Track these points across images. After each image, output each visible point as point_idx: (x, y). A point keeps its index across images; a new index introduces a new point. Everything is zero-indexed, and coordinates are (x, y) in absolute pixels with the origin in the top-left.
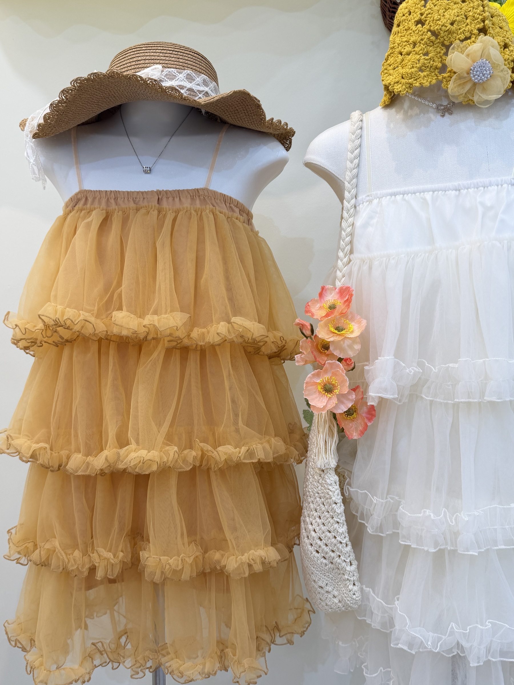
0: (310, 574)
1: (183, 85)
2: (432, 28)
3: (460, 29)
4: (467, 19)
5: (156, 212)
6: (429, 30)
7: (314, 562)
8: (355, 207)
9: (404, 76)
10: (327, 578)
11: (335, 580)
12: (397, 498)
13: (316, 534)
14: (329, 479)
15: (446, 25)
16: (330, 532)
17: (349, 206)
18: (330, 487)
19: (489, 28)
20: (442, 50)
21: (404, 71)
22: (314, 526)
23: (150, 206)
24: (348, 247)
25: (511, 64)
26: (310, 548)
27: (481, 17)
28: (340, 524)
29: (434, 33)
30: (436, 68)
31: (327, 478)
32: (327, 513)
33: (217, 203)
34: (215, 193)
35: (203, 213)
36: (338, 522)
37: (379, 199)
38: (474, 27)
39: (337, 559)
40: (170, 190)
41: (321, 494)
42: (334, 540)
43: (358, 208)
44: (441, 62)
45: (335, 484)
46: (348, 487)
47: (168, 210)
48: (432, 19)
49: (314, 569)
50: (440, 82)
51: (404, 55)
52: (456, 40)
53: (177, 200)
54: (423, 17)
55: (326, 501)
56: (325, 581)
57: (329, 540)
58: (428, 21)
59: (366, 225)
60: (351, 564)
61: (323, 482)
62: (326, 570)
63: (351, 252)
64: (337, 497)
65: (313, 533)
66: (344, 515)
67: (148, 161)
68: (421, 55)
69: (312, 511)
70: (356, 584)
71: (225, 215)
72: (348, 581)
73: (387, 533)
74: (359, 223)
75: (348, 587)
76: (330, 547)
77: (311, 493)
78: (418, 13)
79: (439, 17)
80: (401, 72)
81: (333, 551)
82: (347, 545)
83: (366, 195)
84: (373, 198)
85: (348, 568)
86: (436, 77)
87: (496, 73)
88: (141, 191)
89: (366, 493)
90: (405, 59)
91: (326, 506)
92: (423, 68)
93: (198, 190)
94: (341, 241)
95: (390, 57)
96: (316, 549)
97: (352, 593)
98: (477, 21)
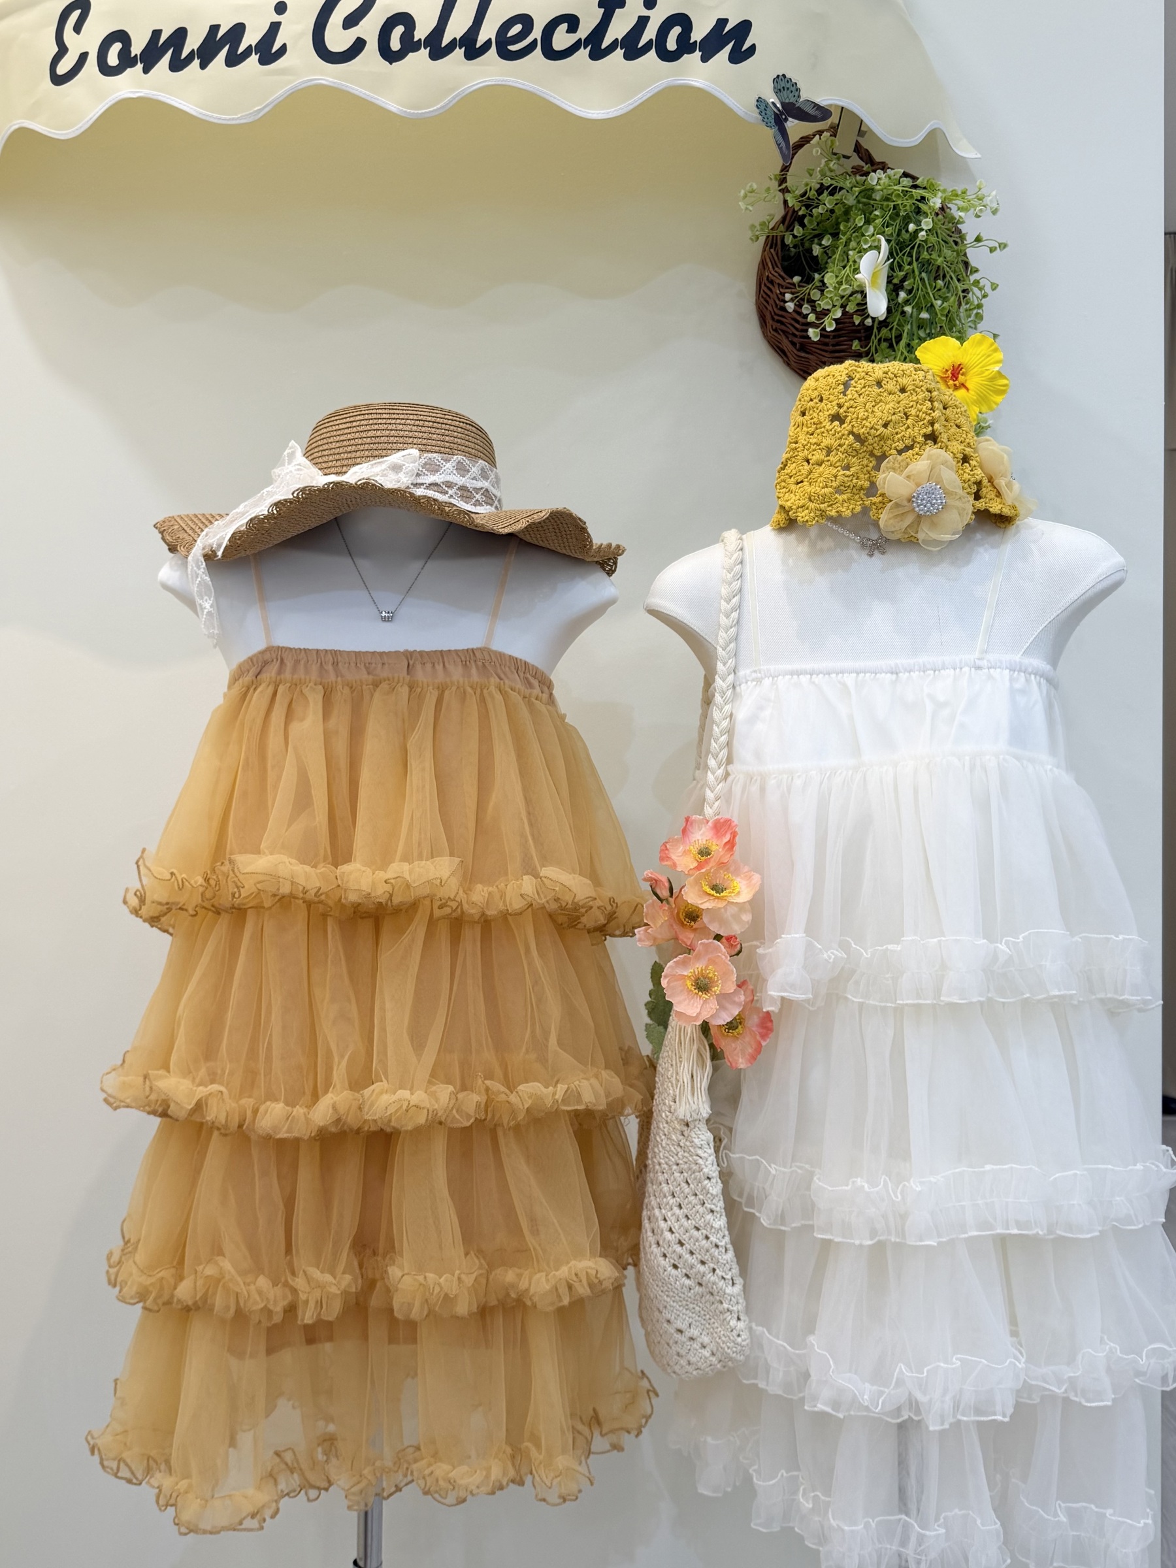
0: (661, 1309)
1: (451, 480)
2: (855, 430)
3: (897, 433)
4: (907, 419)
5: (406, 689)
6: (851, 433)
7: (670, 1286)
8: (734, 687)
9: (812, 498)
10: (691, 1314)
11: (705, 1315)
12: (807, 1166)
13: (673, 1236)
14: (698, 1138)
15: (876, 427)
16: (698, 1229)
17: (724, 686)
18: (700, 1152)
19: (940, 434)
20: (871, 462)
21: (813, 491)
22: (669, 1223)
23: (396, 679)
24: (724, 753)
25: (972, 487)
26: (663, 1262)
27: (928, 418)
28: (715, 1214)
29: (858, 437)
30: (862, 488)
31: (694, 1136)
32: (693, 1197)
33: (505, 673)
34: (501, 655)
35: (485, 691)
36: (712, 1211)
37: (773, 678)
38: (918, 432)
39: (710, 1277)
40: (427, 650)
41: (682, 1166)
42: (704, 1241)
43: (738, 688)
44: (869, 479)
45: (707, 1146)
46: (726, 1154)
47: (425, 686)
48: (855, 415)
49: (668, 1300)
50: (865, 510)
51: (813, 465)
52: (891, 449)
53: (439, 667)
54: (842, 411)
55: (693, 1176)
56: (687, 1318)
57: (697, 1244)
58: (849, 418)
59: (752, 720)
60: (733, 1284)
61: (688, 1143)
62: (690, 1297)
63: (729, 760)
64: (711, 1168)
65: (668, 1235)
66: (722, 1199)
67: (388, 601)
68: (839, 468)
69: (665, 1196)
70: (742, 1318)
71: (519, 693)
72: (729, 1313)
73: (793, 1225)
74: (741, 715)
75: (728, 1323)
76: (698, 1255)
77: (665, 1166)
78: (834, 403)
79: (866, 414)
80: (809, 490)
81: (703, 1263)
82: (726, 1250)
83: (751, 670)
84: (763, 676)
85: (729, 1290)
86: (861, 502)
87: (951, 502)
88: (378, 651)
89: (758, 1160)
90: (814, 471)
91: (691, 1185)
92: (842, 488)
93: (473, 650)
94: (712, 741)
95: (789, 462)
96: (672, 1261)
97: (735, 1333)
98: (922, 422)
